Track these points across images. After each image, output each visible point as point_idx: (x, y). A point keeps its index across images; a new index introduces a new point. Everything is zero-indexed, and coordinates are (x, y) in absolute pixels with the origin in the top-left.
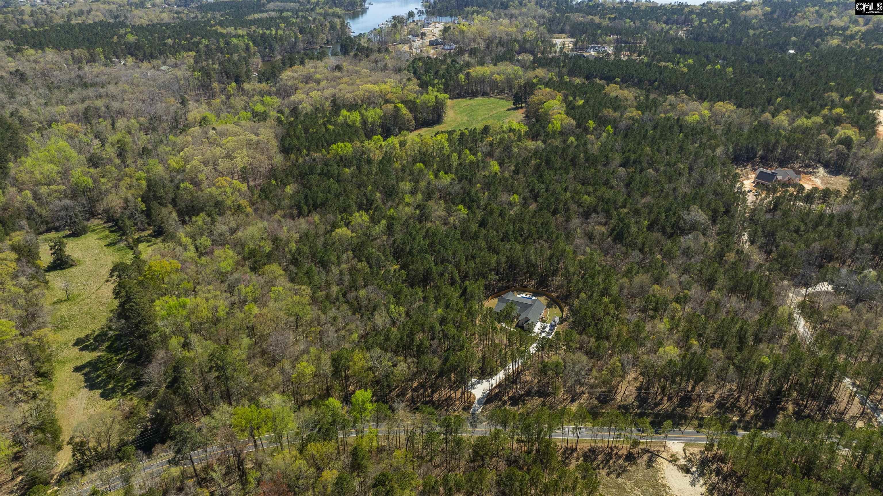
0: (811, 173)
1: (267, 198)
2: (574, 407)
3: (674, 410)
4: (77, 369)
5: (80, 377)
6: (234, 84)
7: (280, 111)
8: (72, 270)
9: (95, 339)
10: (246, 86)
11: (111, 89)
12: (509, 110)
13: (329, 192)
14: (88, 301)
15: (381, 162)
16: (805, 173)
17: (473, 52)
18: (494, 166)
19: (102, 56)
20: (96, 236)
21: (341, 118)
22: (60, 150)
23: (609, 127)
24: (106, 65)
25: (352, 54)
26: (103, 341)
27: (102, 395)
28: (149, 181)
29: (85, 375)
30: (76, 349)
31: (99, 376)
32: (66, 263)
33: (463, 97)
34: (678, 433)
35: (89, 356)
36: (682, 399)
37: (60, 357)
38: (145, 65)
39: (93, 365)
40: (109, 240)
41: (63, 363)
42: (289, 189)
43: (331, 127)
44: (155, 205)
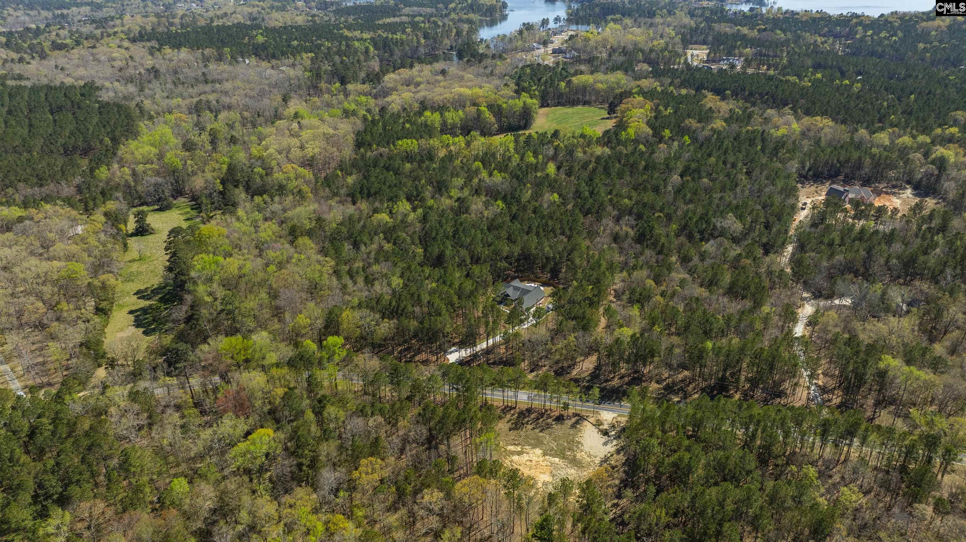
0: (894, 194)
1: (329, 186)
2: (531, 376)
3: (621, 386)
4: (131, 312)
5: (132, 317)
6: (338, 85)
7: (369, 111)
8: (150, 237)
9: (152, 291)
10: (350, 87)
11: (228, 86)
12: (603, 119)
13: (384, 184)
14: (155, 262)
15: (443, 160)
16: (887, 193)
17: (590, 61)
18: (551, 168)
19: (228, 56)
20: (179, 212)
21: (423, 118)
22: (162, 135)
23: (686, 138)
24: (230, 64)
25: (465, 59)
26: (158, 293)
27: (144, 333)
28: (230, 165)
29: (136, 317)
30: (136, 297)
31: (146, 319)
32: (147, 231)
33: (563, 105)
34: (617, 406)
35: (144, 303)
36: (634, 379)
37: (121, 302)
38: (264, 64)
39: (144, 311)
40: (188, 216)
41: (121, 306)
42: (350, 180)
43: (408, 125)
44: (231, 187)
